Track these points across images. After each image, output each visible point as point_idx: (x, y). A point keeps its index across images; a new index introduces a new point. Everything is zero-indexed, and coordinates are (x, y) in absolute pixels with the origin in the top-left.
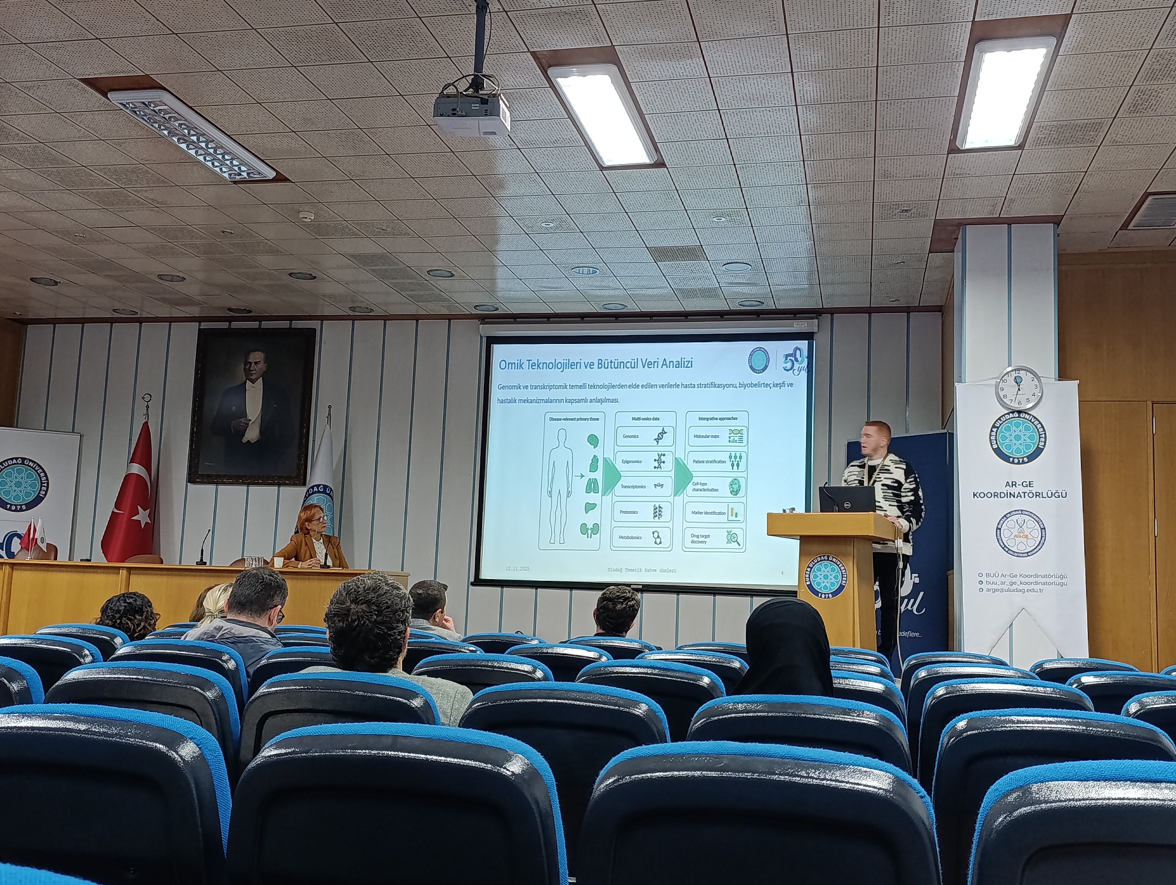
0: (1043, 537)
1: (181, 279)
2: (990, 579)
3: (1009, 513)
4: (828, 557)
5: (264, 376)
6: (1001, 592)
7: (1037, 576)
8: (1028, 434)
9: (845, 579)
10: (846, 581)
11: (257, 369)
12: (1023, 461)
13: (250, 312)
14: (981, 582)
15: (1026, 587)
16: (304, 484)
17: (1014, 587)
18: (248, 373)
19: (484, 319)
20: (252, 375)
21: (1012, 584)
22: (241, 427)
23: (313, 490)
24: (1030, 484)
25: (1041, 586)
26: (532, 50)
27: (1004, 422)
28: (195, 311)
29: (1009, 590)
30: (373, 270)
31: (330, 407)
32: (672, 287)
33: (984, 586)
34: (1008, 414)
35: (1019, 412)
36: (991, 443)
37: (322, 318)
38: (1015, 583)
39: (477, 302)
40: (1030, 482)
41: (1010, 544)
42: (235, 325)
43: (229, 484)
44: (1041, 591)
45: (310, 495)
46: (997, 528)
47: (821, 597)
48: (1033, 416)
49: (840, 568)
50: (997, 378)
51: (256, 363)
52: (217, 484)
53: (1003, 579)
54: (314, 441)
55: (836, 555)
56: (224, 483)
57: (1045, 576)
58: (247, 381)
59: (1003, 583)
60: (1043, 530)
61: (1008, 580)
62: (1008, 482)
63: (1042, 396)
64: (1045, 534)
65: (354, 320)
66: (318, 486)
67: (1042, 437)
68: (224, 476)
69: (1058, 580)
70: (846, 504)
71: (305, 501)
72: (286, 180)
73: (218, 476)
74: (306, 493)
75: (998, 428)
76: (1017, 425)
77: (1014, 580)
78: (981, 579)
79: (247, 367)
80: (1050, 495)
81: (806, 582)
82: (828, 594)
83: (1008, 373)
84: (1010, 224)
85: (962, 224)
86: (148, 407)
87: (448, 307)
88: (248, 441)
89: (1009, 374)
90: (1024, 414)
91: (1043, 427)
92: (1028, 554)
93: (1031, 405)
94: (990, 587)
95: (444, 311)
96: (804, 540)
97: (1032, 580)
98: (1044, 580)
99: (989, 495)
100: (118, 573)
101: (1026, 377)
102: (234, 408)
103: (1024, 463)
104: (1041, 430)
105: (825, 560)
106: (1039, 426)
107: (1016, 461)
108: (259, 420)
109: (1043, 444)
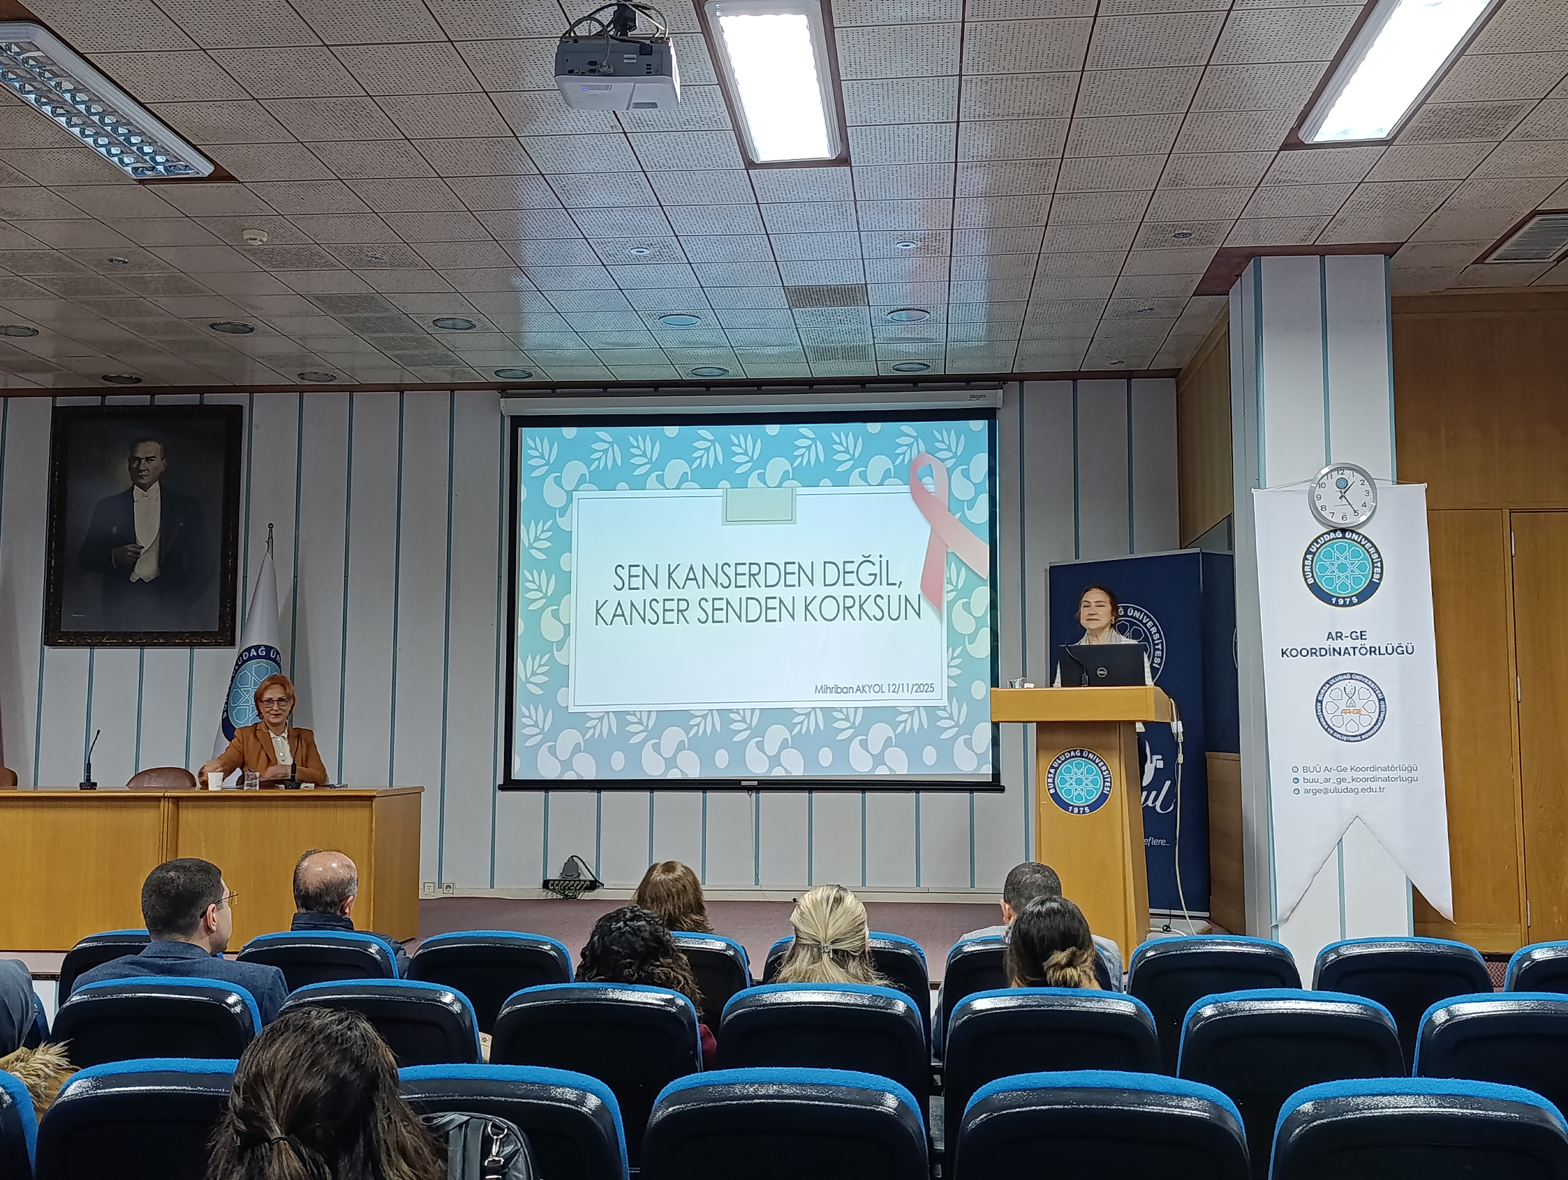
0: (1382, 712)
1: (32, 333)
2: (1308, 775)
3: (1333, 678)
4: (1082, 751)
5: (161, 479)
6: (1324, 793)
7: (1374, 769)
8: (1357, 562)
9: (1109, 784)
10: (1110, 787)
11: (150, 468)
12: (1351, 601)
13: (139, 381)
15: (1360, 785)
16: (232, 644)
17: (1343, 785)
18: (136, 475)
19: (506, 389)
20: (142, 477)
21: (1341, 781)
22: (128, 558)
23: (249, 654)
24: (1362, 636)
25: (1380, 784)
27: (1322, 545)
28: (46, 381)
29: (1336, 791)
30: (346, 319)
31: (271, 526)
32: (804, 343)
33: (1301, 786)
34: (1328, 533)
35: (1343, 531)
36: (1305, 576)
37: (252, 390)
38: (1343, 780)
39: (500, 365)
40: (1361, 632)
41: (1335, 722)
42: (111, 400)
43: (112, 645)
44: (1381, 789)
45: (244, 662)
46: (1317, 701)
47: (1072, 812)
48: (1364, 536)
49: (1100, 768)
50: (1311, 480)
51: (149, 459)
52: (92, 646)
53: (1327, 775)
54: (245, 577)
55: (1094, 748)
56: (104, 645)
57: (1385, 769)
58: (135, 486)
59: (1327, 780)
60: (1382, 702)
61: (1334, 776)
62: (1330, 633)
63: (1375, 507)
64: (1385, 708)
65: (302, 392)
66: (257, 648)
67: (1377, 567)
68: (103, 634)
69: (1405, 774)
70: (1100, 670)
71: (236, 671)
72: (231, 178)
73: (91, 635)
74: (239, 658)
75: (1314, 554)
76: (1341, 550)
77: (1343, 775)
78: (1295, 775)
79: (134, 466)
80: (1390, 651)
81: (1049, 789)
82: (1084, 807)
83: (1327, 474)
84: (1322, 255)
85: (1255, 254)
87: (453, 373)
88: (140, 578)
89: (1329, 475)
90: (1351, 534)
91: (1377, 551)
92: (1362, 737)
93: (1363, 518)
94: (1309, 786)
95: (447, 379)
96: (1044, 727)
97: (1369, 774)
98: (1386, 774)
99: (1304, 652)
101: (1353, 479)
102: (114, 529)
103: (1352, 604)
104: (1375, 556)
105: (1076, 756)
106: (1372, 550)
107: (1341, 602)
108: (156, 547)
109: (1378, 576)
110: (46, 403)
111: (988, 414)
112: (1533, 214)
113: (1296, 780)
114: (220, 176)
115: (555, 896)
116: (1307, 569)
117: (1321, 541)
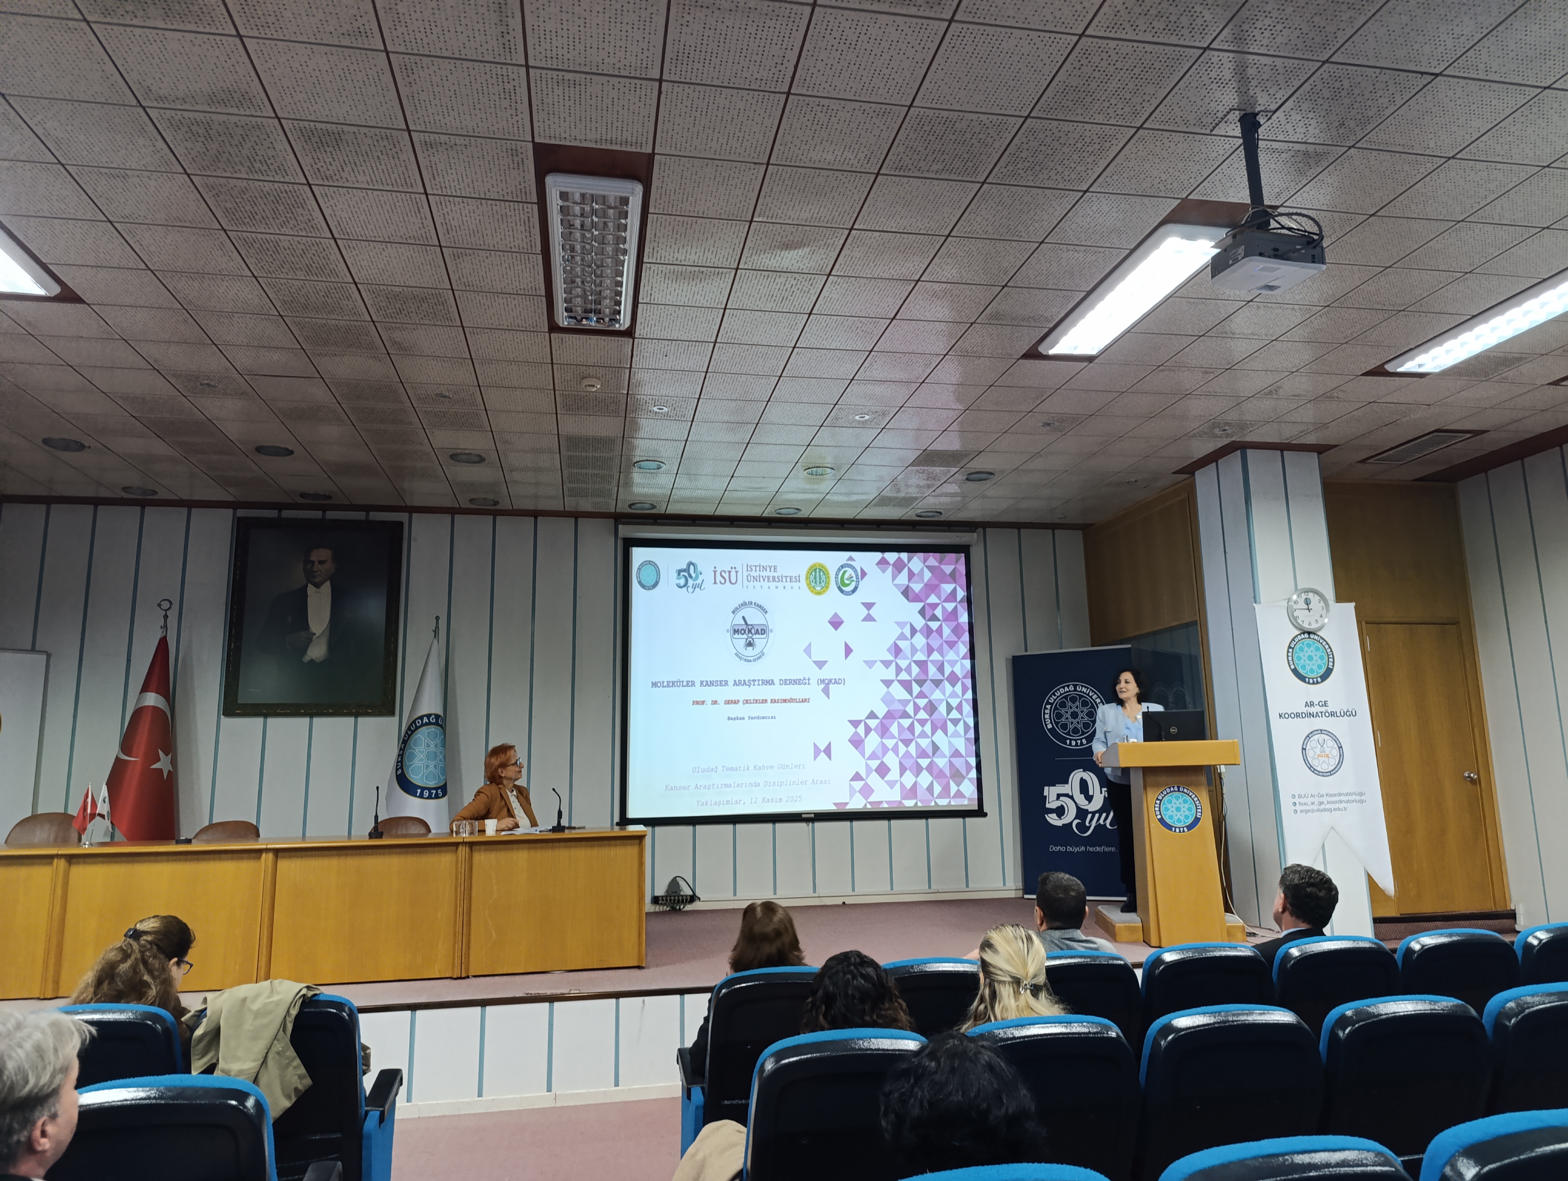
0: (1341, 756)
1: (287, 453)
2: (1302, 800)
3: (1311, 733)
4: (1178, 787)
5: (334, 579)
6: (1312, 812)
7: (1340, 795)
8: (1319, 655)
9: (1200, 811)
10: (1201, 813)
11: (322, 570)
12: (1317, 680)
14: (1295, 804)
15: (1332, 806)
16: (392, 714)
17: (1322, 807)
18: (310, 576)
19: (619, 518)
20: (315, 577)
21: (1321, 803)
22: (302, 642)
23: (420, 721)
24: (1325, 704)
25: (1344, 805)
27: (1297, 643)
29: (1318, 810)
30: (569, 456)
31: (437, 618)
33: (1298, 808)
34: (1301, 635)
35: (1309, 633)
36: (1289, 664)
37: (412, 510)
40: (1325, 702)
41: (1314, 763)
42: (287, 514)
43: (285, 715)
44: (1345, 809)
45: (415, 727)
46: (1303, 749)
47: (1175, 831)
48: (1321, 637)
49: (1192, 799)
50: (1288, 599)
51: (321, 562)
52: (266, 716)
53: (1313, 800)
55: (1189, 785)
56: (275, 715)
57: (1347, 794)
58: (309, 585)
59: (1313, 803)
60: (1341, 749)
61: (1316, 800)
62: (1307, 702)
63: (1327, 617)
64: (1343, 753)
65: (456, 514)
66: (428, 716)
67: (1331, 658)
69: (1358, 798)
70: (1171, 730)
71: (408, 735)
72: (631, 335)
73: (268, 706)
74: (411, 725)
75: (1293, 648)
76: (1309, 646)
77: (1322, 799)
78: (1296, 800)
79: (309, 567)
80: (1343, 714)
81: (1156, 816)
82: (1183, 828)
84: (1282, 450)
85: (1244, 447)
88: (312, 659)
89: (1300, 596)
90: (1313, 635)
91: (1330, 647)
92: (1331, 773)
93: (1321, 625)
94: (1302, 808)
96: (1148, 771)
97: (1337, 799)
98: (1346, 798)
99: (1292, 716)
100: (260, 858)
101: (1314, 599)
103: (1318, 683)
104: (1329, 650)
105: (1175, 791)
107: (1311, 681)
108: (327, 634)
109: (1332, 664)
110: (227, 514)
111: (964, 550)
112: (1435, 431)
114: (626, 331)
115: (663, 909)
117: (1297, 640)
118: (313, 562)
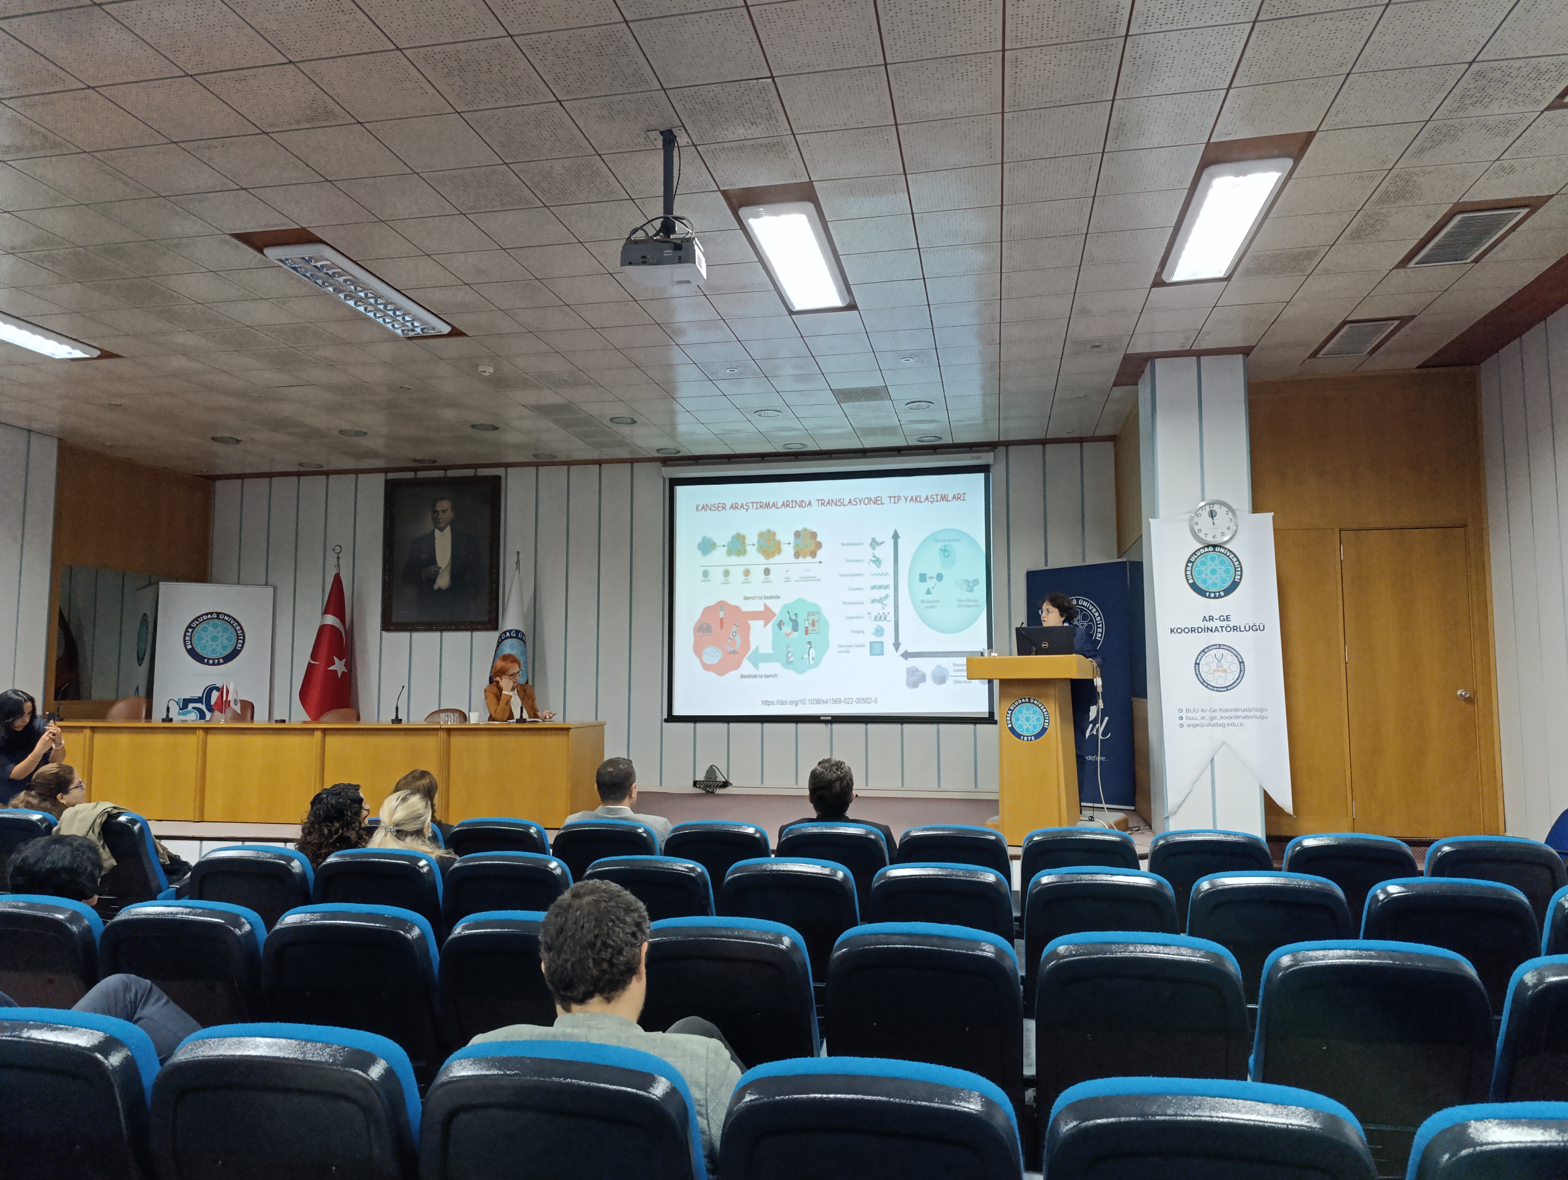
0: (1242, 671)
1: (363, 434)
2: (1190, 715)
3: (1207, 648)
4: (1029, 699)
5: (453, 524)
6: (1201, 727)
7: (1236, 710)
9: (1048, 721)
10: (1049, 723)
11: (445, 517)
12: (1220, 595)
15: (1226, 721)
16: (496, 628)
17: (1214, 722)
18: (436, 522)
19: (665, 461)
20: (440, 523)
21: (1213, 718)
22: (432, 575)
23: (505, 635)
24: (1227, 618)
25: (1240, 720)
26: (722, 189)
27: (1199, 556)
28: (380, 463)
29: (1209, 725)
30: (555, 420)
31: (518, 553)
32: (853, 426)
33: (1184, 721)
34: (1203, 548)
35: (1214, 546)
36: (1187, 578)
37: (507, 465)
38: (1214, 718)
39: (660, 446)
40: (1227, 616)
41: (1209, 678)
42: (421, 474)
43: (423, 630)
44: (1242, 724)
45: (502, 640)
46: (1196, 663)
47: (1023, 739)
48: (1229, 550)
49: (1042, 710)
50: (1191, 512)
51: (444, 511)
52: (411, 631)
53: (1203, 714)
54: (504, 586)
55: (1038, 696)
56: (418, 630)
57: (1245, 710)
58: (436, 529)
59: (1203, 718)
60: (1242, 664)
61: (1208, 715)
62: (1205, 617)
63: (1236, 530)
64: (1244, 668)
65: (538, 466)
66: (510, 631)
67: (1238, 571)
68: (417, 623)
69: (1258, 714)
70: (1044, 646)
71: (498, 646)
72: (463, 334)
73: (411, 624)
74: (499, 638)
75: (1193, 562)
76: (1213, 559)
77: (1214, 714)
78: (1181, 715)
79: (435, 516)
80: (1247, 629)
81: (1008, 724)
82: (1031, 736)
83: (1202, 507)
84: (1198, 357)
85: (1150, 358)
86: (338, 558)
87: (631, 452)
88: (440, 588)
89: (1204, 508)
90: (1219, 548)
91: (1238, 560)
92: (1227, 688)
93: (1226, 538)
94: (1190, 722)
95: (627, 455)
96: (1004, 682)
97: (1232, 714)
98: (1244, 714)
99: (1187, 630)
100: (313, 734)
101: (1220, 510)
102: (424, 557)
103: (1220, 597)
104: (1237, 563)
105: (1026, 702)
106: (1235, 559)
107: (1212, 595)
108: (449, 568)
109: (1239, 577)
110: (381, 477)
111: (984, 469)
112: (1345, 323)
113: (1181, 718)
114: (455, 333)
115: (701, 791)
116: (1188, 573)
117: (1198, 554)
118: (438, 512)
